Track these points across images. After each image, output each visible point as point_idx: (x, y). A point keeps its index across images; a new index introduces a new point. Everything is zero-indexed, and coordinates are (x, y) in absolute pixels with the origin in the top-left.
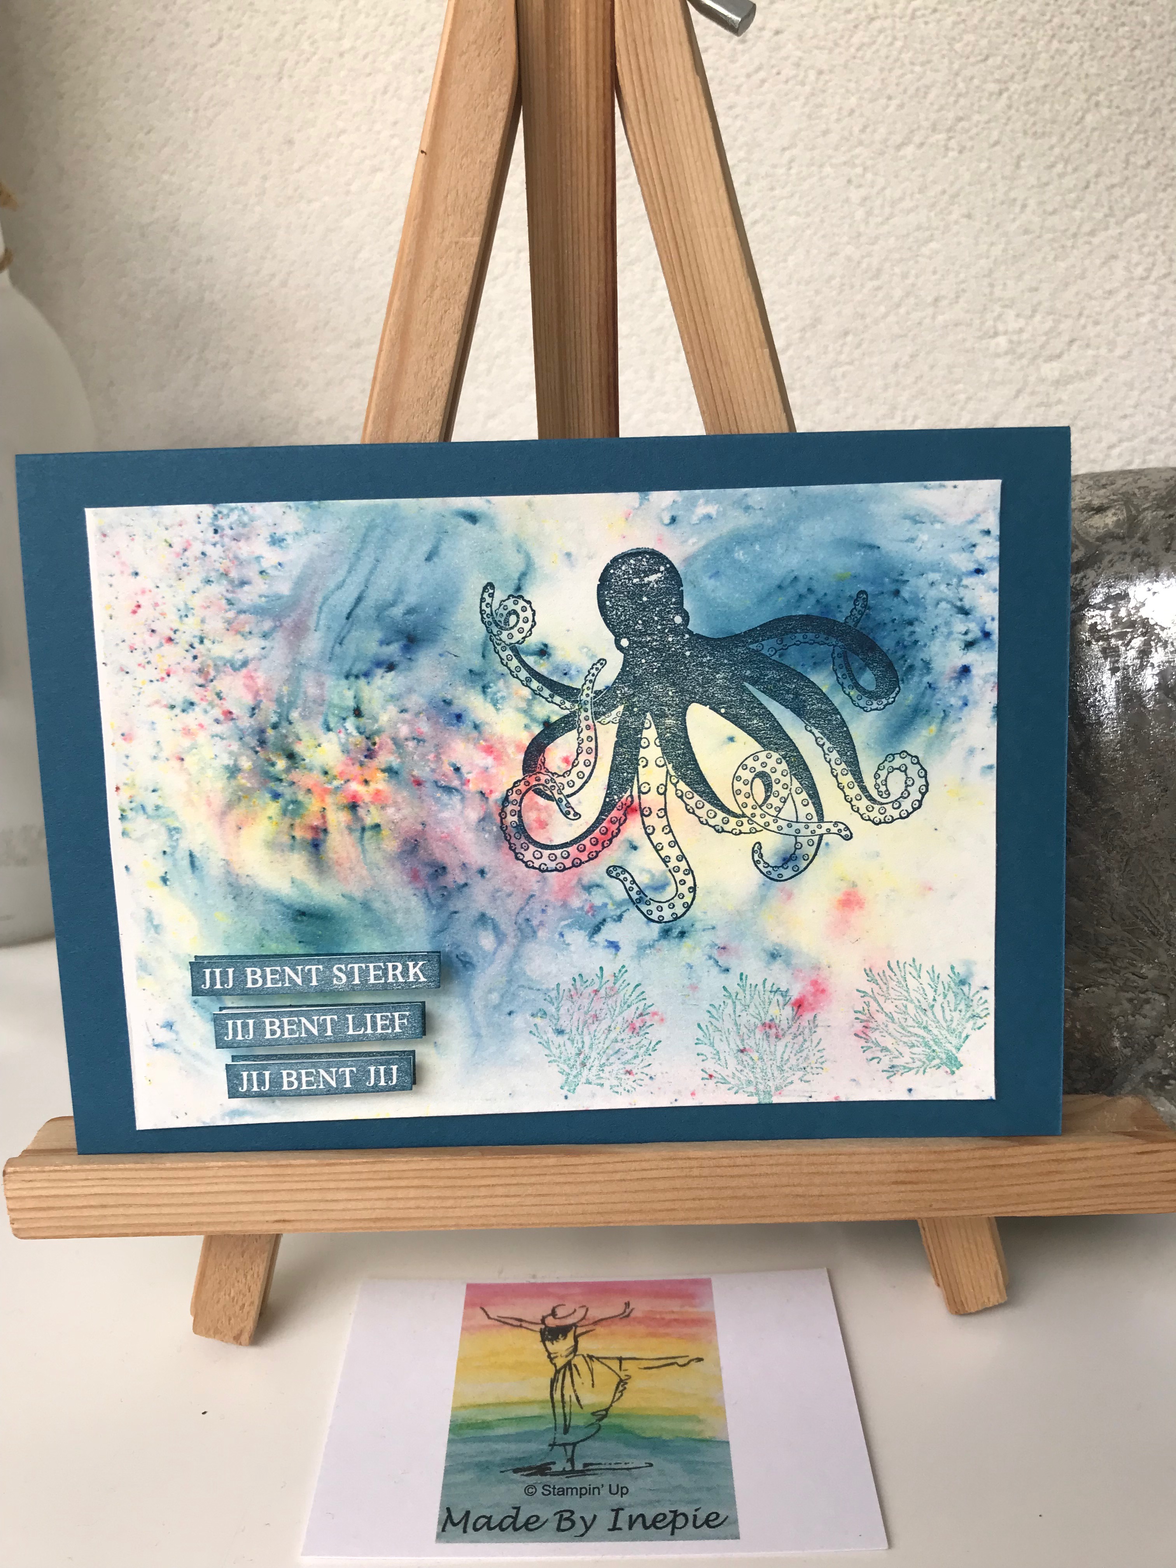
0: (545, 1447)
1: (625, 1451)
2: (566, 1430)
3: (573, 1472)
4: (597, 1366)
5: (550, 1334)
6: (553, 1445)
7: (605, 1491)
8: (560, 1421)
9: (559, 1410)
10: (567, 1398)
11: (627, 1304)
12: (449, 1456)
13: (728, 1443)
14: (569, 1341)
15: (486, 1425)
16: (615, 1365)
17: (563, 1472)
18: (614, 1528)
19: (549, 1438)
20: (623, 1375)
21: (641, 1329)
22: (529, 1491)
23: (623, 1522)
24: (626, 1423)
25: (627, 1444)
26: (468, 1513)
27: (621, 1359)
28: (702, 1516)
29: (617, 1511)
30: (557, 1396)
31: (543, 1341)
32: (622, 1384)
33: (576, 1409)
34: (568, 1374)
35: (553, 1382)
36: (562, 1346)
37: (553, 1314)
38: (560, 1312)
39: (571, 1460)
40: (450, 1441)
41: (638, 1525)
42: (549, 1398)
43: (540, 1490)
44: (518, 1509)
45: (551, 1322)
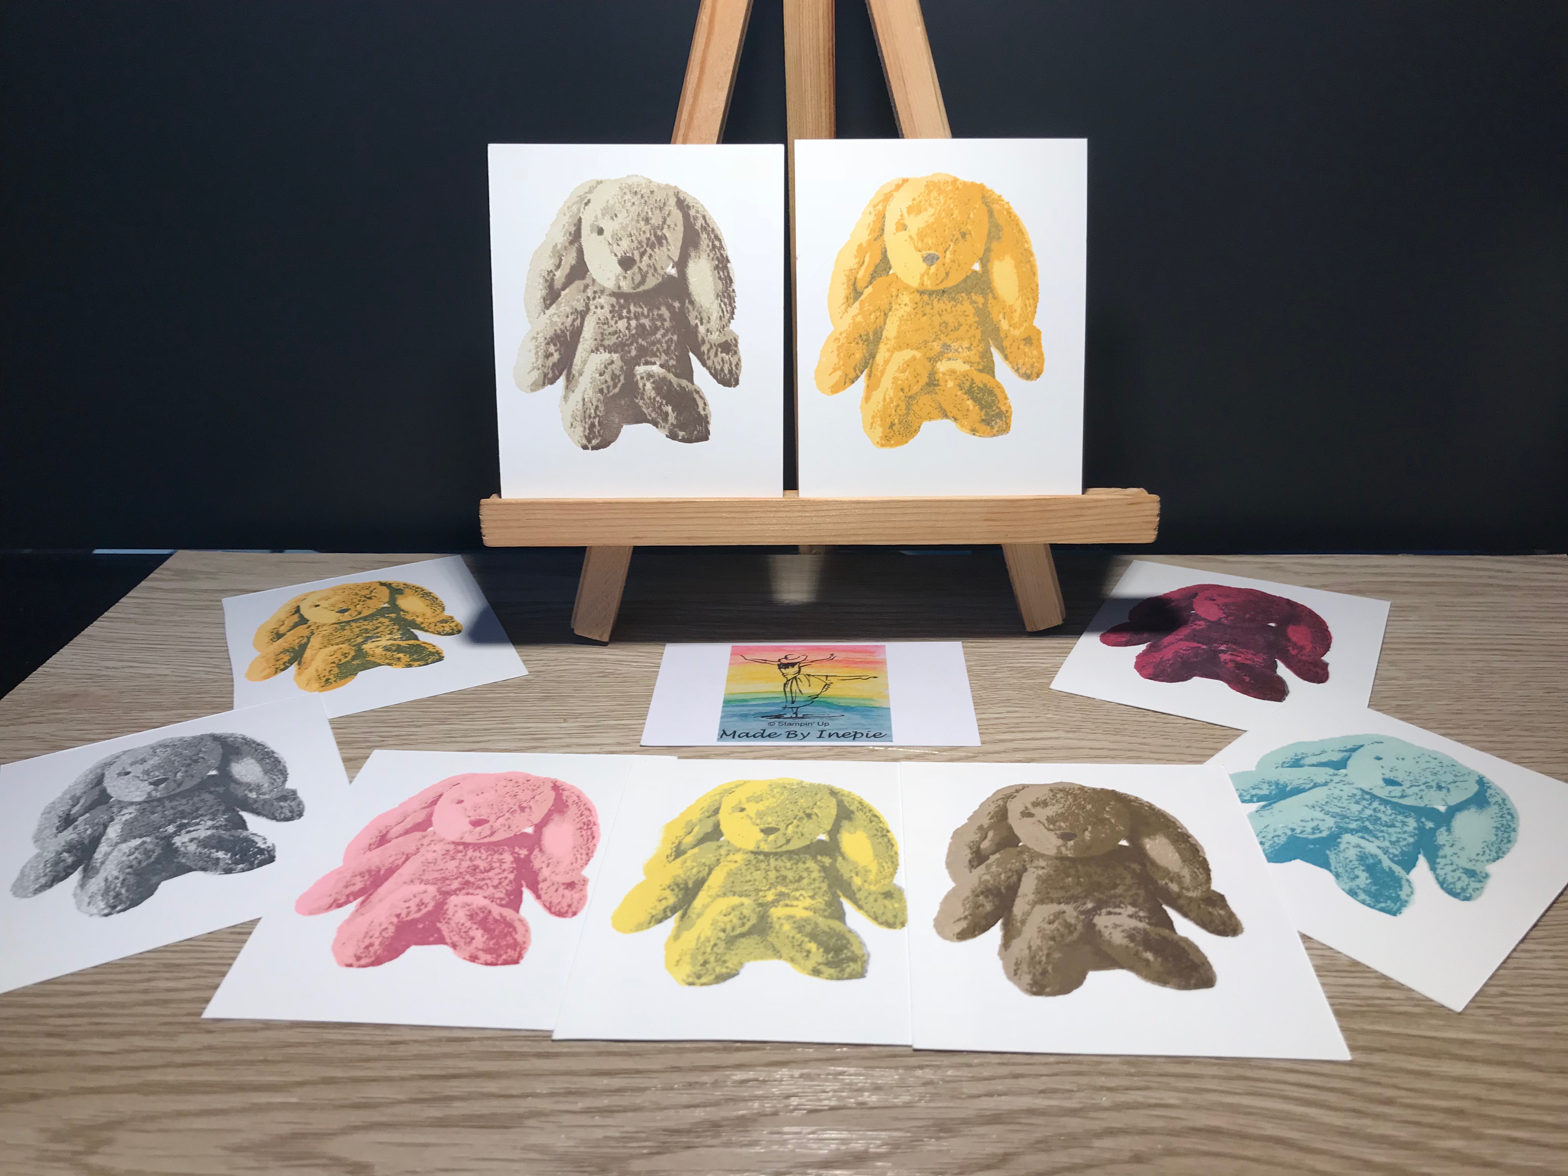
0: (781, 708)
1: (827, 710)
2: (793, 702)
3: (797, 717)
4: (811, 678)
5: (783, 666)
6: (785, 708)
7: (815, 725)
8: (790, 699)
9: (789, 695)
10: (793, 690)
11: (832, 655)
12: (723, 712)
13: (889, 709)
14: (796, 668)
15: (746, 701)
16: (824, 678)
17: (791, 717)
18: (820, 737)
19: (784, 705)
20: (828, 682)
21: (840, 664)
22: (769, 724)
23: (825, 734)
24: (829, 700)
25: (829, 708)
26: (735, 732)
27: (827, 676)
28: (871, 734)
29: (822, 732)
30: (788, 689)
31: (780, 668)
32: (827, 686)
33: (799, 694)
34: (794, 682)
35: (785, 685)
36: (791, 672)
37: (786, 658)
38: (789, 657)
39: (796, 713)
40: (723, 707)
41: (834, 737)
42: (782, 689)
43: (777, 724)
44: (764, 731)
45: (784, 661)
